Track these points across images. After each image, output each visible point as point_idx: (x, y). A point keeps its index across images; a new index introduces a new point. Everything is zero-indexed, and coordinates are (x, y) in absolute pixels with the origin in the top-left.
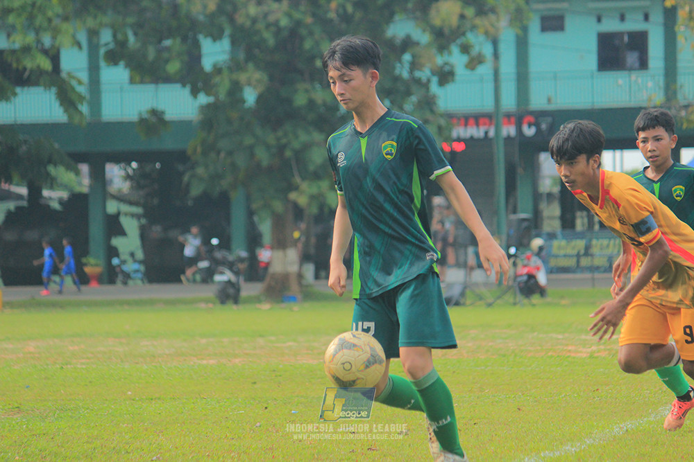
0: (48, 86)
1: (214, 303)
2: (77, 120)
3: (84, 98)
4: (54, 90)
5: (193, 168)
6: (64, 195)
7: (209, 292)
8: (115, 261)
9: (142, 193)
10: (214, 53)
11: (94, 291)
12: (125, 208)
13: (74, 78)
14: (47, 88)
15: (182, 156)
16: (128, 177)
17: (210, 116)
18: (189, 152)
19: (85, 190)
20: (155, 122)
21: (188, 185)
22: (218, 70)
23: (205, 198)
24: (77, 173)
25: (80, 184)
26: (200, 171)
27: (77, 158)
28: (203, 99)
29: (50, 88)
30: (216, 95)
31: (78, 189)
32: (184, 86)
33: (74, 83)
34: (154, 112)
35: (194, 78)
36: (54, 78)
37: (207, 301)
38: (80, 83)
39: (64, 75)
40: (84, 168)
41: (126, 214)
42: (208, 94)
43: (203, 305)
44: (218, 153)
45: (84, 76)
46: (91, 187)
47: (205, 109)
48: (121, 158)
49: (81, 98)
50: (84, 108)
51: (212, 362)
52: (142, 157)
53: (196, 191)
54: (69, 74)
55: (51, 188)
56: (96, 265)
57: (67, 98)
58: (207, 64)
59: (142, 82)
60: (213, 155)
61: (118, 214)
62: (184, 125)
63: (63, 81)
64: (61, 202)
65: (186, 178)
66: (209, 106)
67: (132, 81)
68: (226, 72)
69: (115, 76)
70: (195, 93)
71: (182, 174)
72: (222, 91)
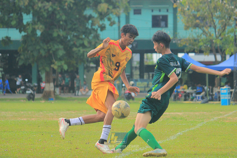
1: (26, 100)
5: (20, 56)
7: (25, 96)
9: (3, 64)
10: (27, 19)
15: (16, 52)
17: (26, 39)
18: (18, 51)
20: (7, 41)
21: (18, 62)
22: (28, 24)
23: (24, 66)
26: (22, 57)
28: (23, 34)
30: (27, 32)
32: (17, 29)
34: (7, 37)
35: (20, 26)
37: (24, 99)
42: (25, 32)
43: (22, 101)
44: (28, 51)
47: (24, 37)
51: (25, 119)
52: (3, 52)
53: (20, 63)
58: (25, 22)
59: (3, 27)
60: (26, 52)
62: (17, 42)
65: (17, 59)
66: (25, 36)
68: (31, 25)
70: (20, 31)
71: (16, 58)
72: (30, 31)
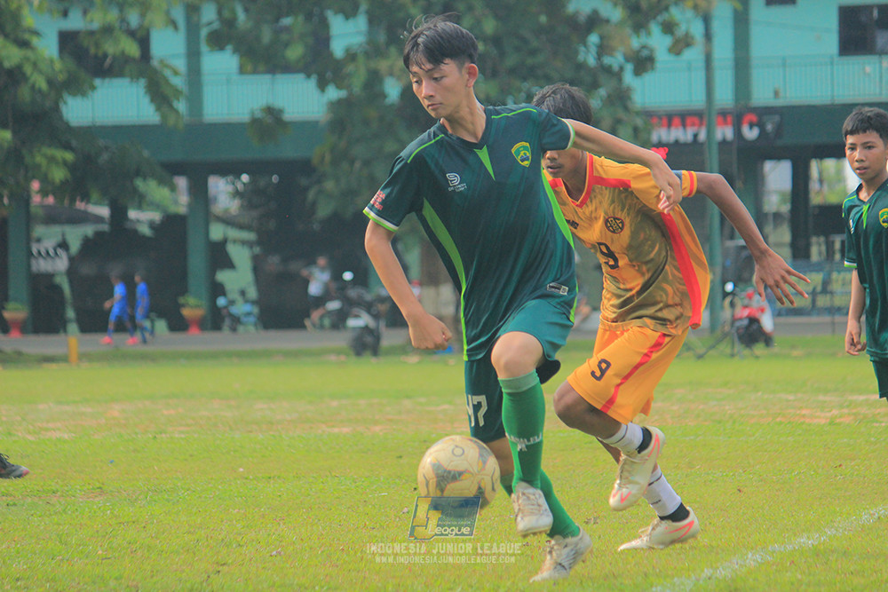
0: (134, 77)
1: (347, 355)
2: (171, 121)
3: (181, 93)
4: (143, 82)
5: (319, 181)
6: (156, 216)
7: (341, 340)
8: (221, 302)
9: (255, 213)
10: (346, 34)
11: (195, 340)
12: (233, 233)
13: (168, 66)
14: (135, 80)
15: (305, 167)
16: (237, 194)
17: (342, 116)
18: (315, 161)
19: (182, 210)
20: (270, 123)
21: (314, 204)
22: (351, 56)
23: (335, 218)
24: (173, 188)
25: (176, 202)
26: (329, 185)
27: (174, 169)
28: (333, 93)
29: (138, 79)
30: (349, 87)
31: (174, 209)
32: (308, 76)
33: (167, 73)
34: (270, 110)
35: (321, 66)
36: (142, 66)
37: (338, 352)
38: (176, 73)
39: (155, 63)
40: (182, 182)
41: (235, 241)
42: (339, 87)
43: (333, 358)
44: (352, 162)
45: (181, 64)
46: (190, 206)
47: (335, 106)
48: (229, 169)
49: (177, 93)
50: (181, 106)
51: (345, 430)
52: (255, 168)
53: (324, 211)
54: (161, 61)
55: (140, 207)
56: (197, 307)
57: (159, 93)
58: (338, 48)
59: (255, 72)
60: (345, 165)
61: (225, 241)
62: (306, 128)
63: (155, 71)
64: (152, 225)
65: (311, 195)
66: (340, 102)
67: (242, 71)
68: (361, 59)
69: (220, 64)
70: (322, 85)
71: (306, 189)
72: (357, 83)
